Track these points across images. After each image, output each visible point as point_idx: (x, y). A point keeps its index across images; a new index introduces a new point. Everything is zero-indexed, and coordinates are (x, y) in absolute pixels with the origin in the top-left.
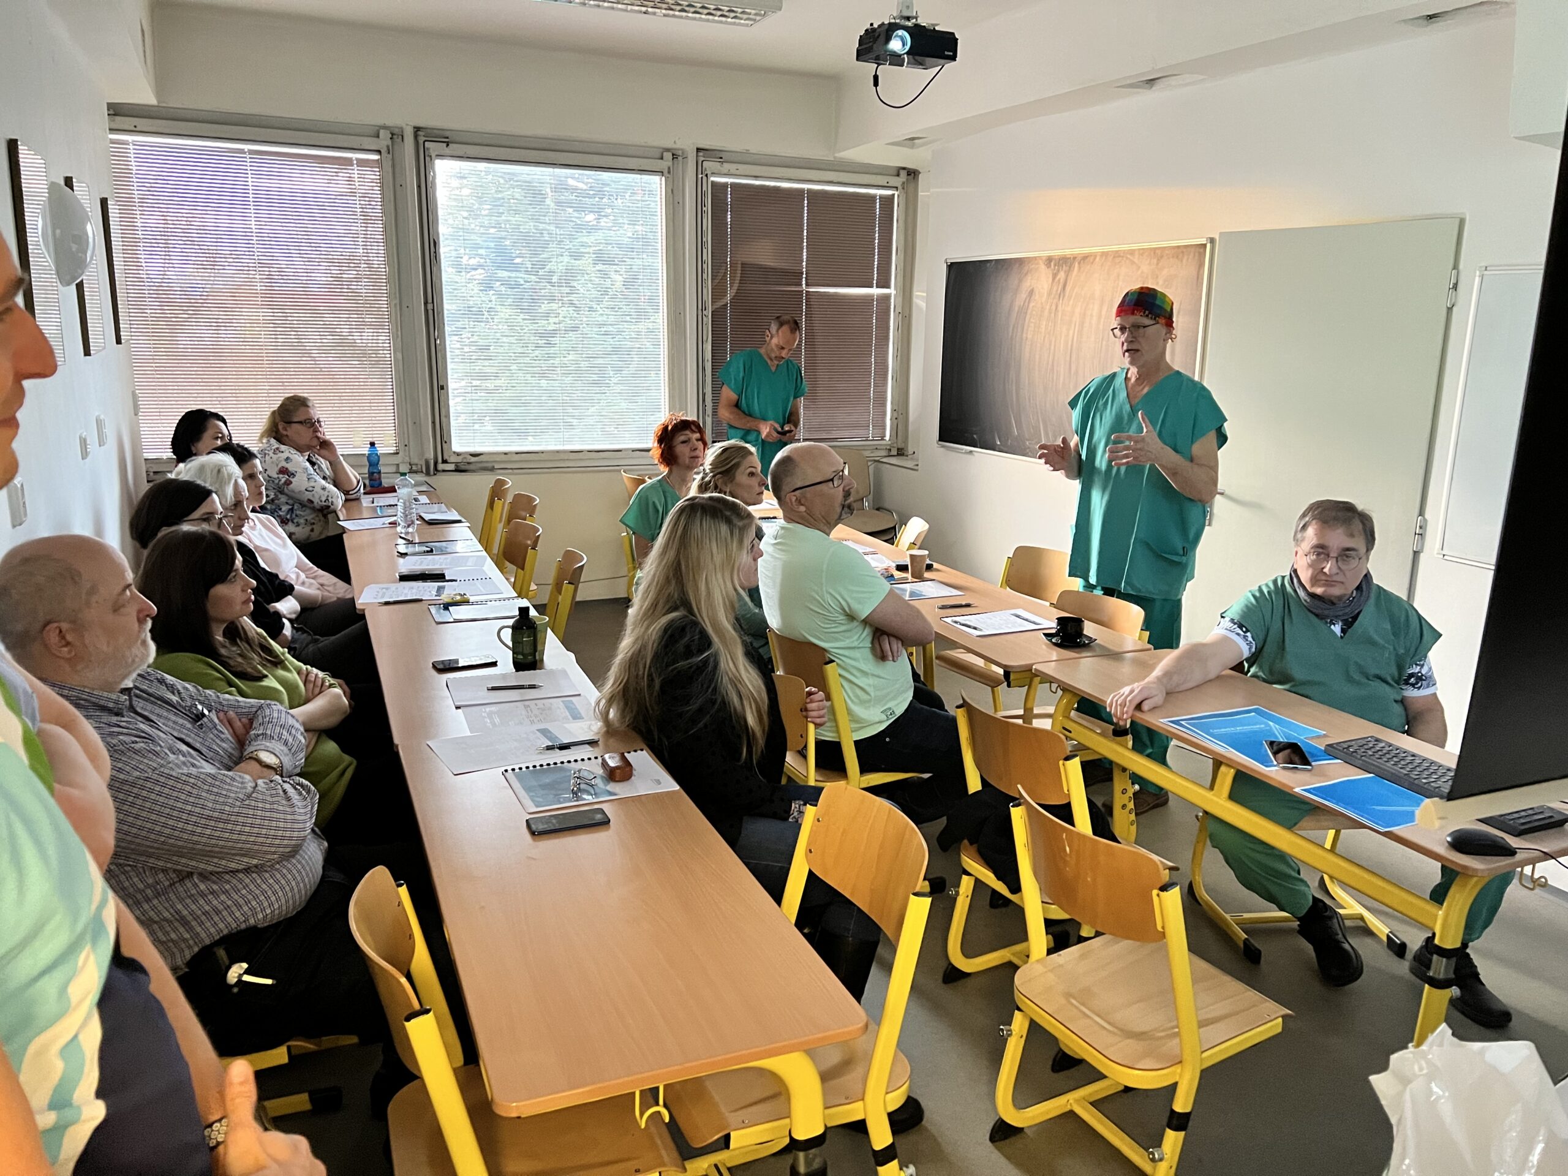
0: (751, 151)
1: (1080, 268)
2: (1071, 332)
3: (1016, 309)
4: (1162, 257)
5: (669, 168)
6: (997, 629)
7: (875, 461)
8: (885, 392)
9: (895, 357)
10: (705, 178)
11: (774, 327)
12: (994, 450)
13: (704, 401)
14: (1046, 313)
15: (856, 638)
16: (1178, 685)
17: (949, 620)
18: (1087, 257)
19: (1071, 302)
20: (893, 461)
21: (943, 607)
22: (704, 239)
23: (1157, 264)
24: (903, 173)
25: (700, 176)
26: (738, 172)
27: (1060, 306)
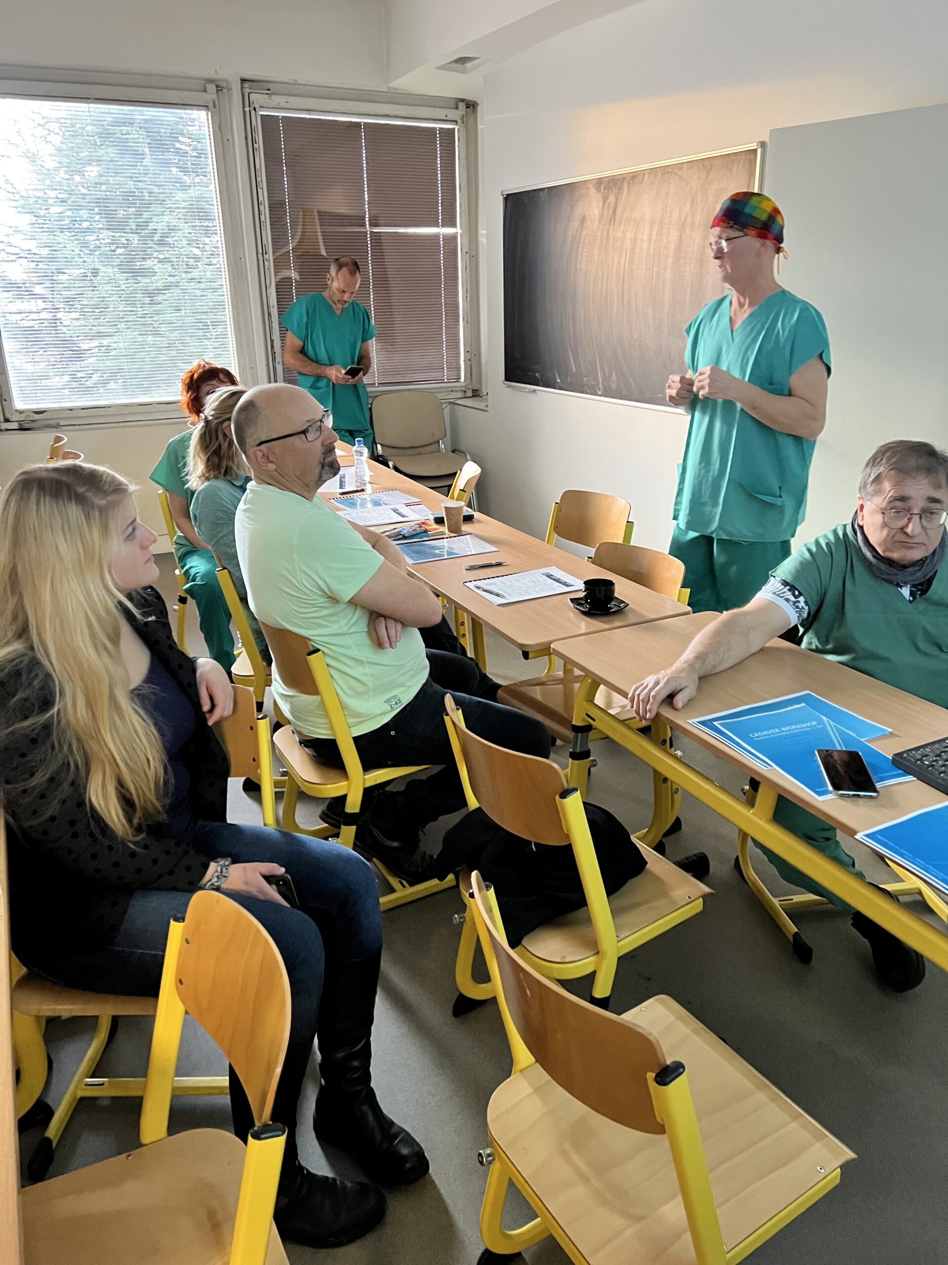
0: (299, 82)
1: (629, 190)
2: (623, 260)
3: (570, 239)
4: (711, 168)
5: (214, 102)
6: (523, 595)
7: (450, 403)
8: (458, 334)
9: (465, 298)
10: (253, 112)
11: (333, 270)
12: (555, 388)
13: (272, 347)
14: (598, 241)
15: (345, 621)
16: (715, 667)
17: (471, 585)
18: (636, 176)
19: (622, 227)
20: (469, 402)
21: (472, 568)
22: (259, 179)
23: (707, 177)
24: (462, 106)
25: (247, 109)
26: (287, 105)
27: (611, 232)
